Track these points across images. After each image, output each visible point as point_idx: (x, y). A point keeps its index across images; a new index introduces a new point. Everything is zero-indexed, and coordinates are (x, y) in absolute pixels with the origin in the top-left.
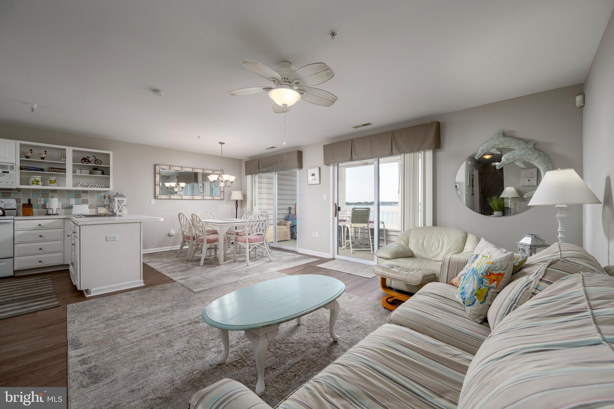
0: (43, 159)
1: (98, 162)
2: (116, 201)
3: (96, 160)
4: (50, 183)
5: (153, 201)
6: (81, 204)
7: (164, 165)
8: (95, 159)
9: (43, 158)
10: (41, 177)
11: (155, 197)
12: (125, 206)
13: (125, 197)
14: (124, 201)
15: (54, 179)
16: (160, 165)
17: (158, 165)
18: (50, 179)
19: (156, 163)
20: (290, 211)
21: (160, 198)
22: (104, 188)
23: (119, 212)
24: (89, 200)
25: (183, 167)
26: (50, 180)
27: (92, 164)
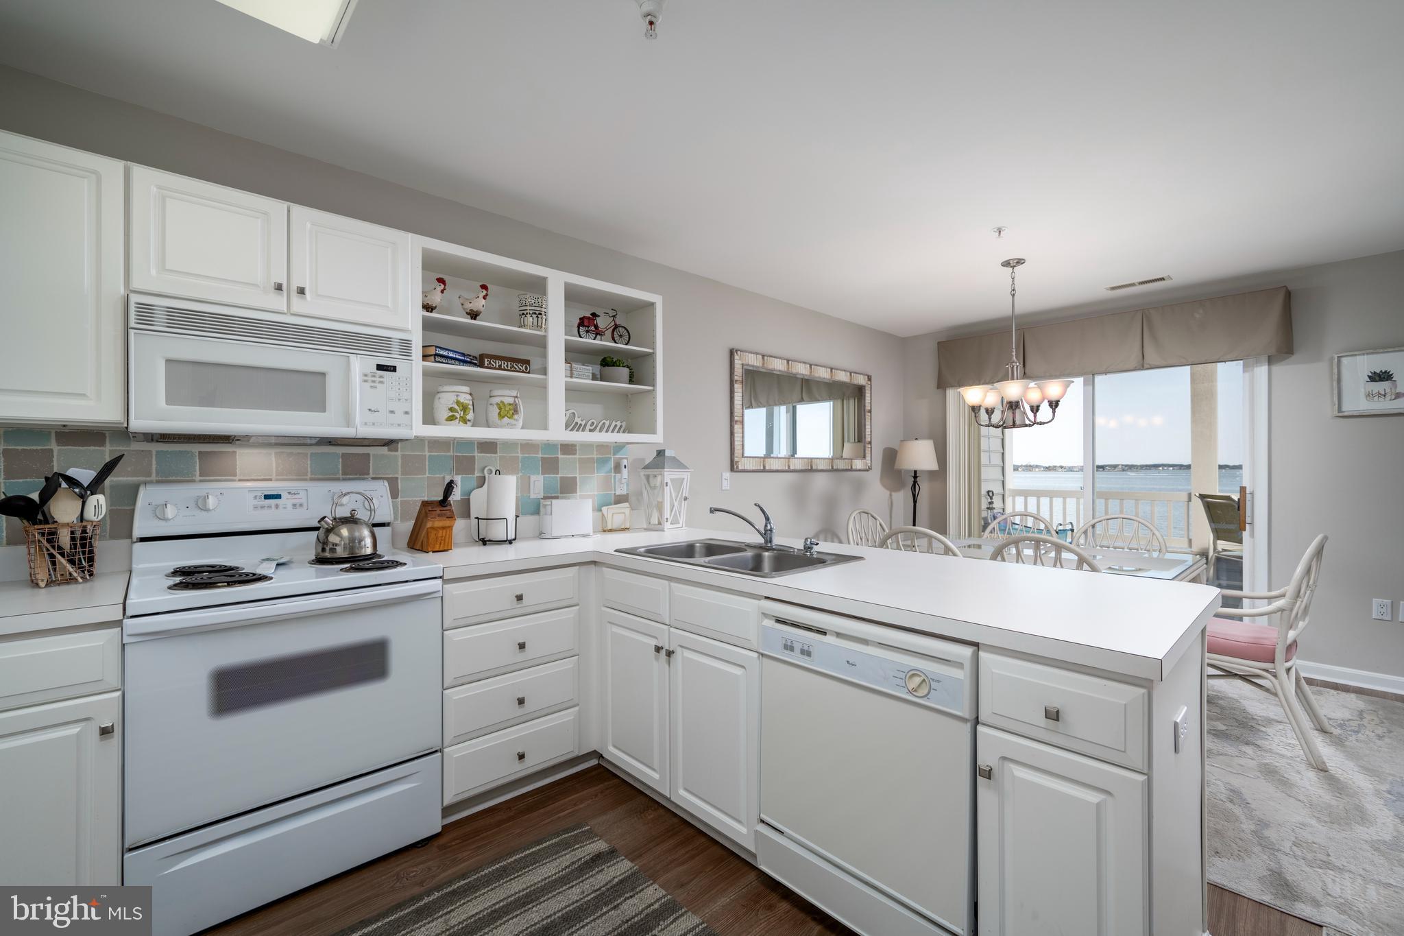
1: (621, 336)
3: (616, 327)
4: (499, 414)
6: (558, 498)
8: (613, 323)
9: (474, 315)
10: (471, 389)
13: (686, 468)
15: (511, 400)
17: (739, 352)
18: (498, 400)
19: (736, 346)
20: (991, 503)
22: (624, 432)
24: (578, 481)
25: (792, 361)
26: (497, 404)
27: (605, 343)
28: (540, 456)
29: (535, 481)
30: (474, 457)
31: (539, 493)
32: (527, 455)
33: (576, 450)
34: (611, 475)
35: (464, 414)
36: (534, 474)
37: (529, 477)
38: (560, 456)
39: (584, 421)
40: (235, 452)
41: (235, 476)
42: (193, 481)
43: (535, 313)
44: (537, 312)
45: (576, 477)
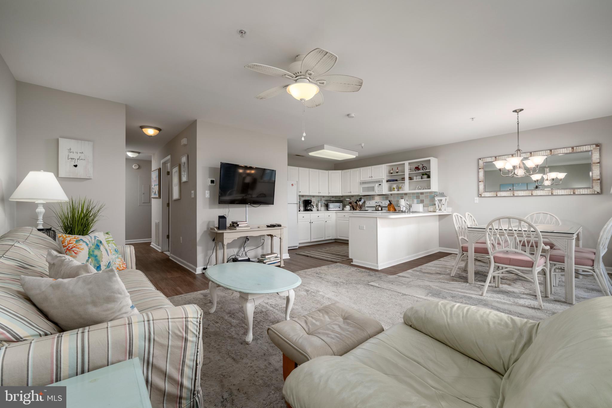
1: (424, 169)
2: (436, 201)
5: (477, 200)
6: (419, 204)
7: (488, 157)
9: (397, 172)
11: (480, 195)
12: (443, 204)
16: (484, 158)
17: (482, 159)
19: (479, 158)
21: (484, 196)
22: (428, 189)
23: (439, 210)
27: (421, 171)
42: (372, 200)
45: (424, 200)
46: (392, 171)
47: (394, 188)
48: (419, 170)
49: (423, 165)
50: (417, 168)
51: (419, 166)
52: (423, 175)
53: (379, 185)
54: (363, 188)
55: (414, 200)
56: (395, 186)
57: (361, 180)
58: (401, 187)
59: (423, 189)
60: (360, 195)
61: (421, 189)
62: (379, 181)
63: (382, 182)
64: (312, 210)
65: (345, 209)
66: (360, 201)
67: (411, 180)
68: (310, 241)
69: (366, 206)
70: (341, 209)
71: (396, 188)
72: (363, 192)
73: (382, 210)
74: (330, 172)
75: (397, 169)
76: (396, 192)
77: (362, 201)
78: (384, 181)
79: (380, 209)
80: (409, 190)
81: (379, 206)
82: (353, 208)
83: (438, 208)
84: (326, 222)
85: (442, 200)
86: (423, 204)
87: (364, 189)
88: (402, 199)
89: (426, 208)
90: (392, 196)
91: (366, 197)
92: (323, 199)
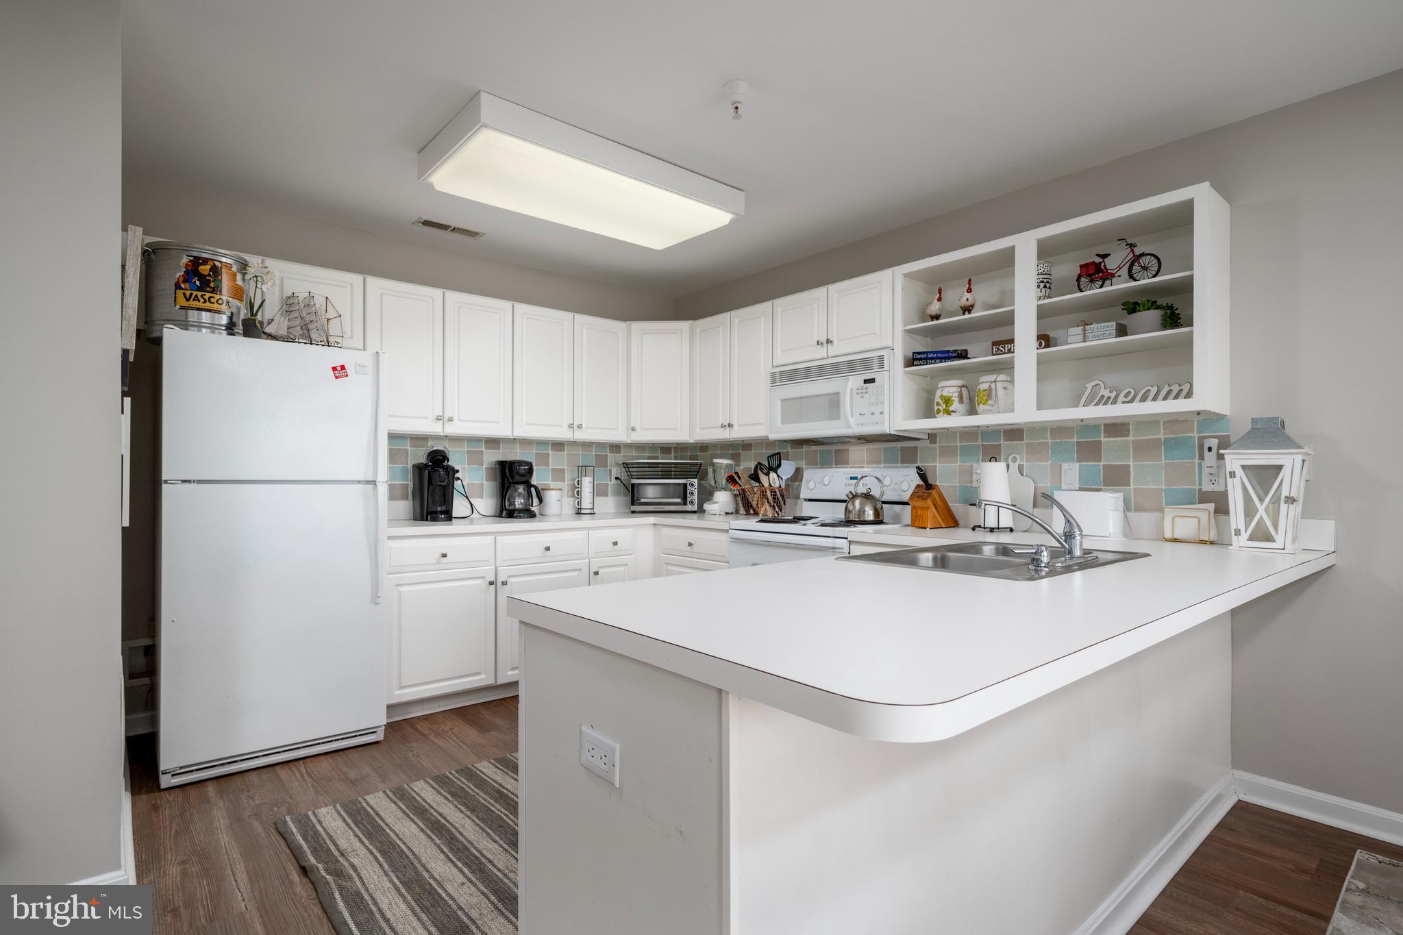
0: (967, 312)
1: (1145, 268)
2: (1233, 475)
3: (1136, 259)
6: (1100, 490)
8: (1131, 255)
9: (967, 309)
10: (959, 382)
13: (1300, 447)
14: (1285, 474)
15: (988, 386)
24: (1132, 469)
27: (1121, 285)
28: (1076, 440)
29: (1065, 471)
30: (1000, 445)
31: (1071, 484)
32: (1058, 441)
33: (1129, 430)
34: (1194, 463)
35: (946, 406)
36: (1066, 461)
37: (1061, 465)
38: (1103, 439)
39: (1115, 393)
40: (848, 449)
41: (848, 464)
42: (832, 467)
43: (1043, 282)
44: (1045, 281)
45: (1129, 466)
46: (935, 307)
47: (947, 401)
48: (1104, 280)
49: (1132, 246)
50: (1094, 272)
51: (1104, 256)
52: (1132, 308)
53: (866, 381)
54: (783, 400)
55: (1065, 466)
56: (950, 388)
57: (775, 364)
58: (990, 389)
59: (1131, 401)
60: (773, 437)
61: (1115, 402)
62: (865, 364)
63: (881, 366)
64: (532, 515)
65: (707, 506)
66: (774, 469)
67: (1047, 346)
68: (491, 681)
69: (802, 496)
70: (695, 508)
71: (961, 400)
72: (783, 423)
73: (878, 521)
74: (637, 326)
75: (969, 290)
76: (959, 420)
77: (787, 469)
78: (896, 360)
79: (870, 514)
80: (1039, 408)
81: (867, 496)
82: (745, 506)
83: (1242, 526)
84: (596, 573)
85: (1279, 468)
86: (1120, 495)
87: (792, 409)
88: (993, 464)
89: (1144, 520)
90: (937, 445)
91: (805, 448)
92: (611, 458)
